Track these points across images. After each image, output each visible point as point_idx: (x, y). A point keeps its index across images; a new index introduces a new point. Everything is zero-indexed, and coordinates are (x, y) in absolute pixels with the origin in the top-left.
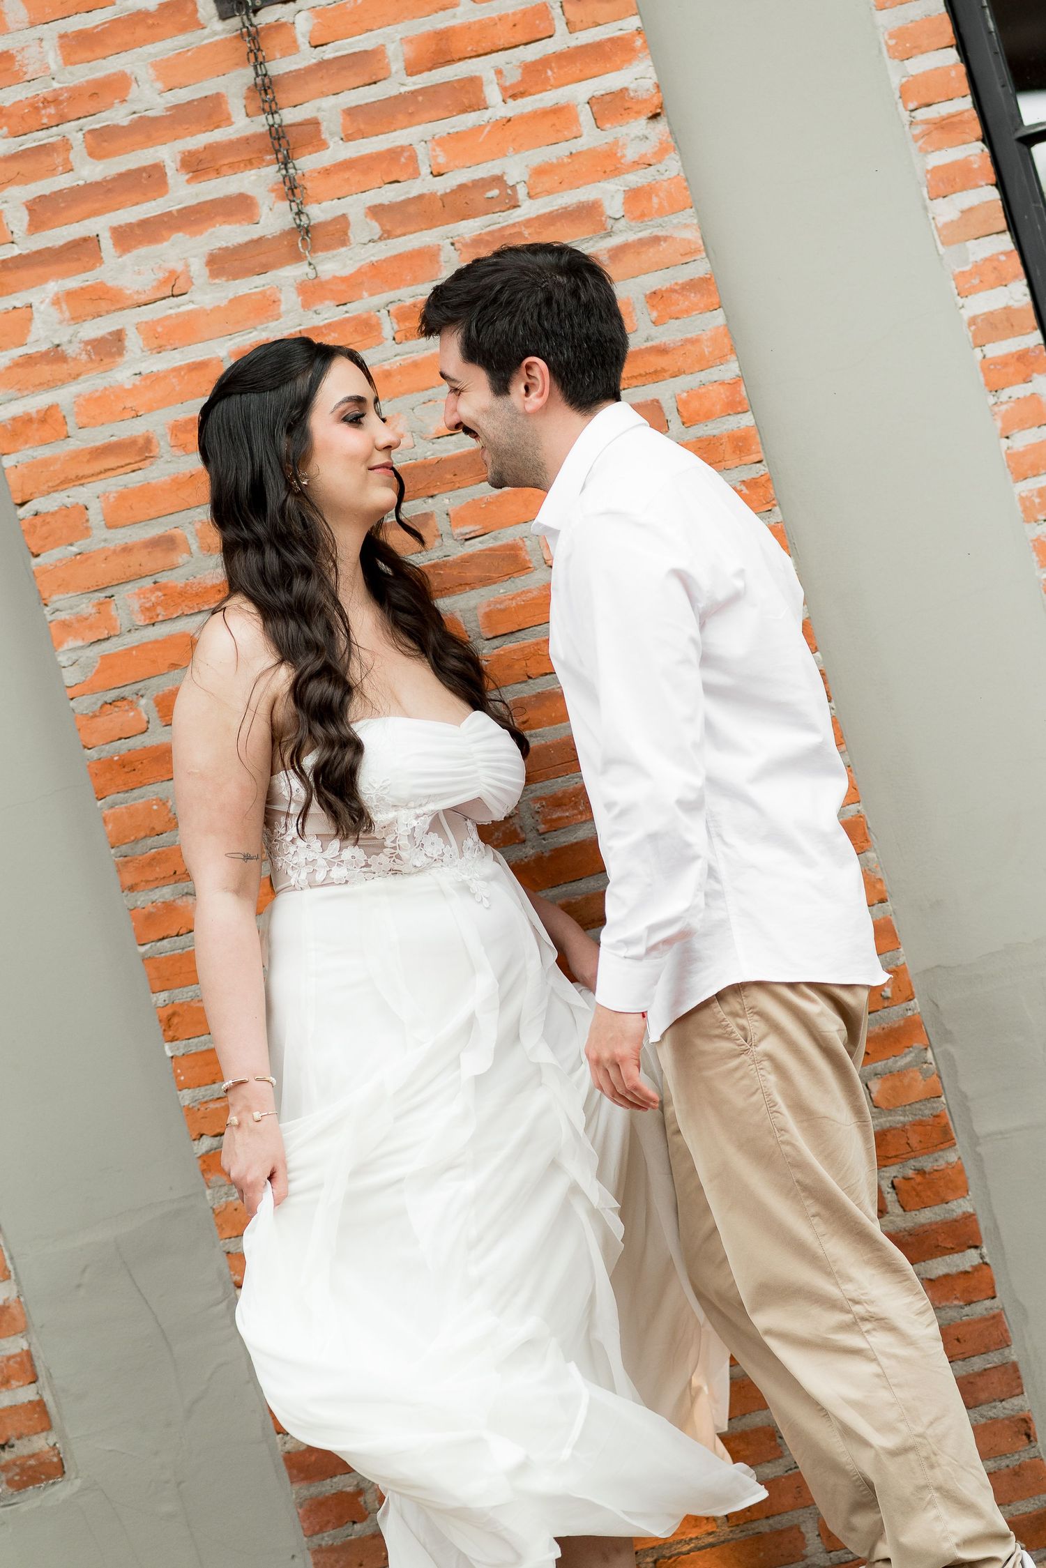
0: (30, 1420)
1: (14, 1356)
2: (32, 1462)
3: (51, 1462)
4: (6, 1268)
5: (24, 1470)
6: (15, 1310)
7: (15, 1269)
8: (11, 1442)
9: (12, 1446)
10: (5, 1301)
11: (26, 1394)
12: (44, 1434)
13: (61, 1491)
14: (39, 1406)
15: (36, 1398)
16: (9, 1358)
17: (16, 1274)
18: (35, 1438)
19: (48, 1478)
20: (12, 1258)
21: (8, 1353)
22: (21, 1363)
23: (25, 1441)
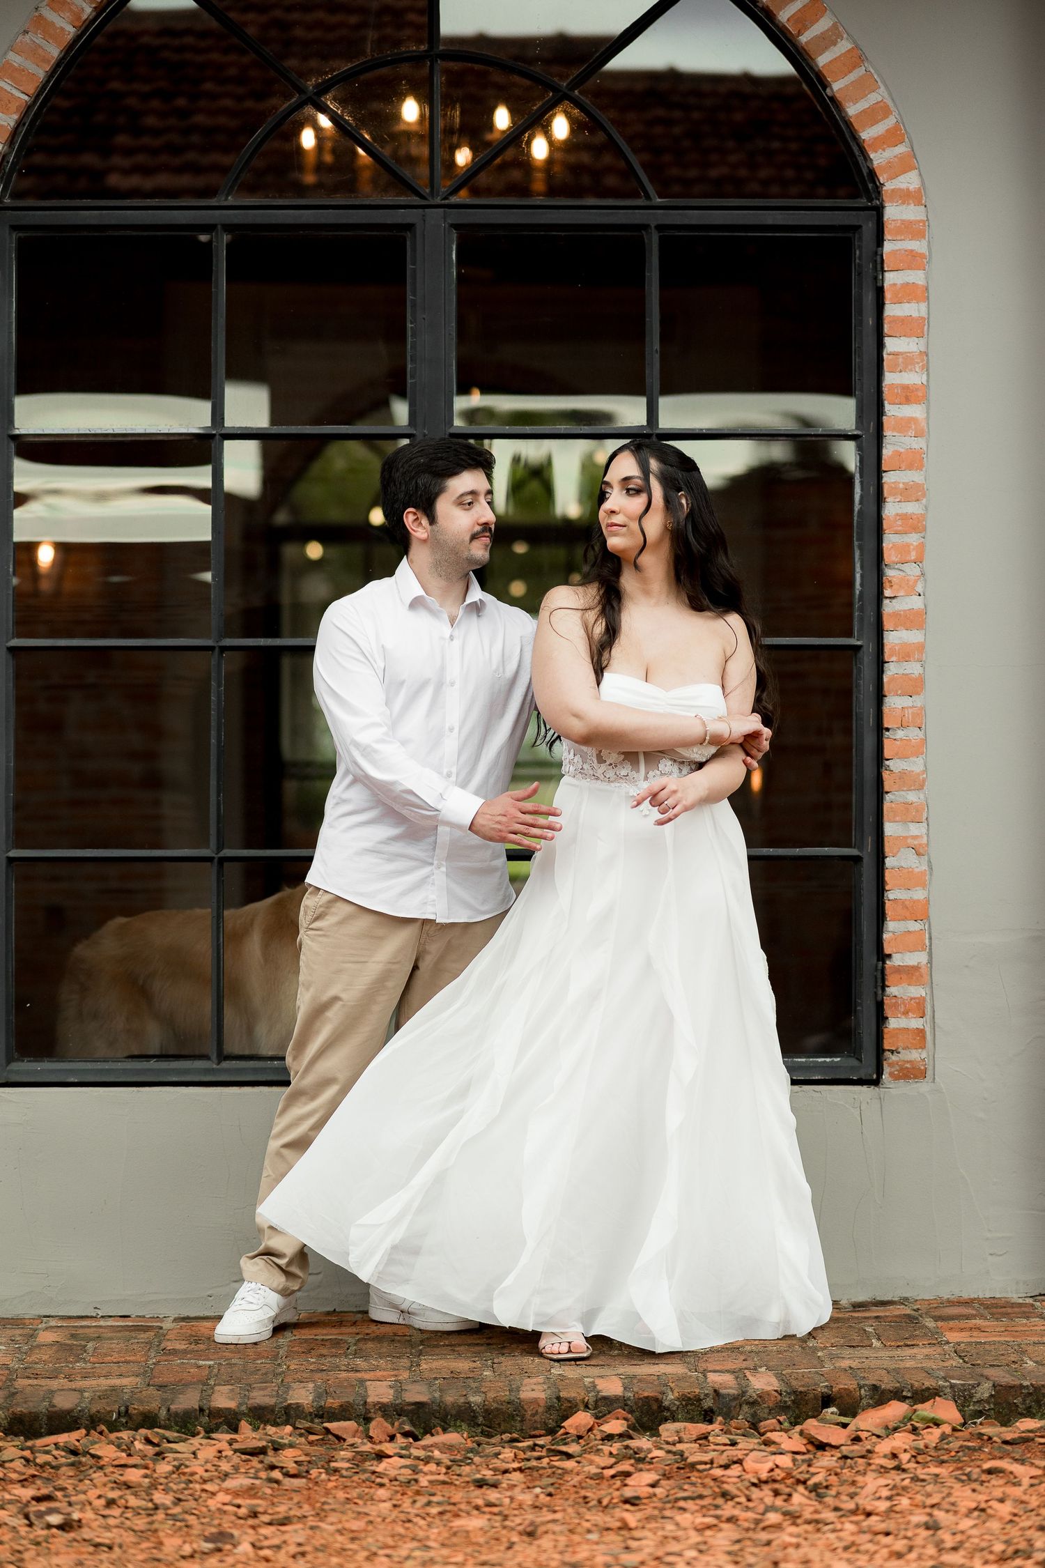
0: (915, 1039)
1: (914, 998)
2: (908, 1065)
3: (919, 1069)
4: (925, 944)
5: (902, 1069)
6: (924, 971)
7: (931, 945)
8: (899, 1050)
9: (899, 1053)
10: (919, 963)
11: (915, 1023)
12: (920, 1050)
13: (923, 1087)
14: (921, 1032)
15: (922, 1027)
16: (912, 999)
17: (930, 949)
18: (914, 1051)
19: (915, 1077)
20: (930, 938)
21: (912, 996)
22: (918, 1004)
23: (907, 1052)
